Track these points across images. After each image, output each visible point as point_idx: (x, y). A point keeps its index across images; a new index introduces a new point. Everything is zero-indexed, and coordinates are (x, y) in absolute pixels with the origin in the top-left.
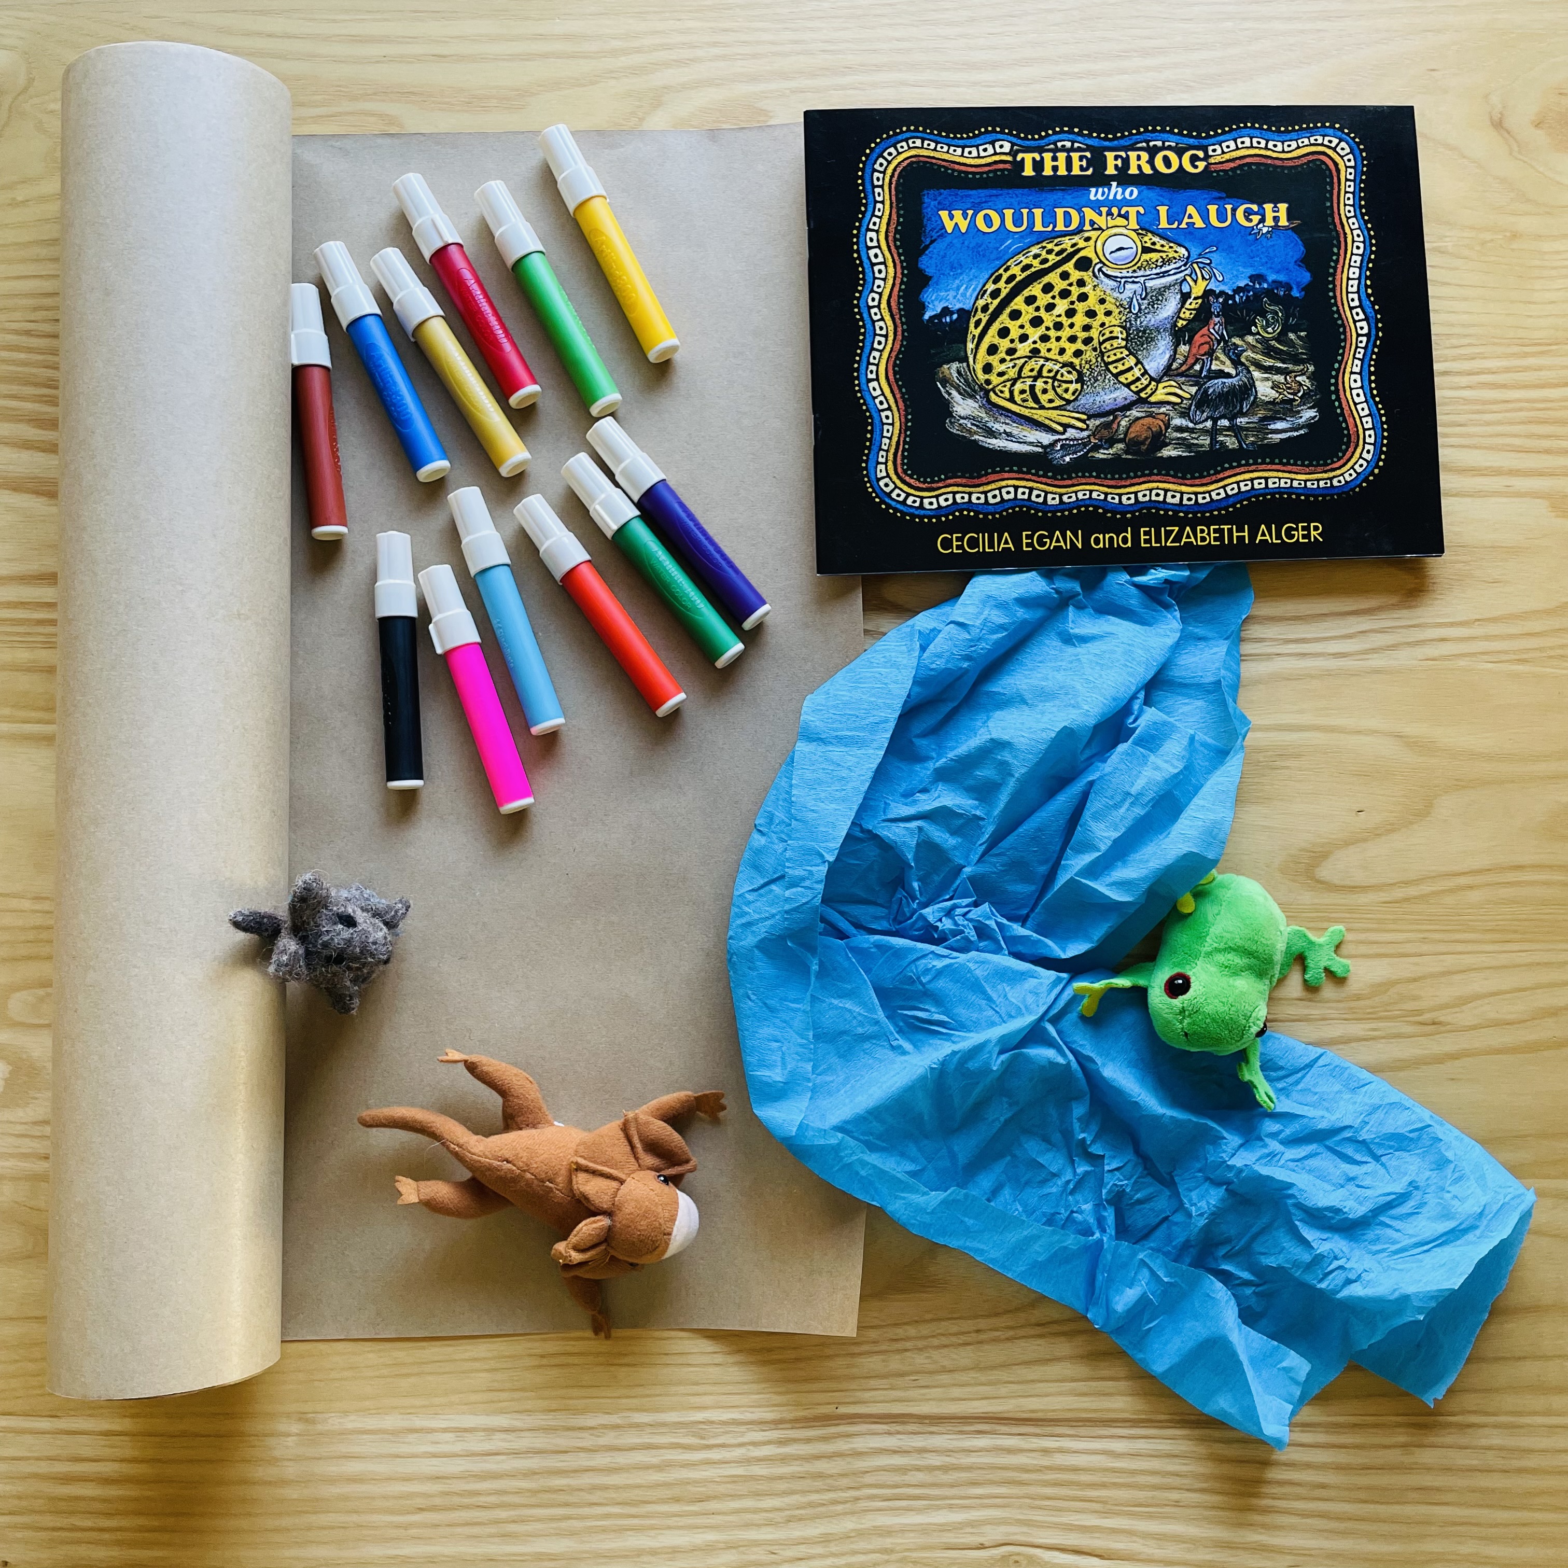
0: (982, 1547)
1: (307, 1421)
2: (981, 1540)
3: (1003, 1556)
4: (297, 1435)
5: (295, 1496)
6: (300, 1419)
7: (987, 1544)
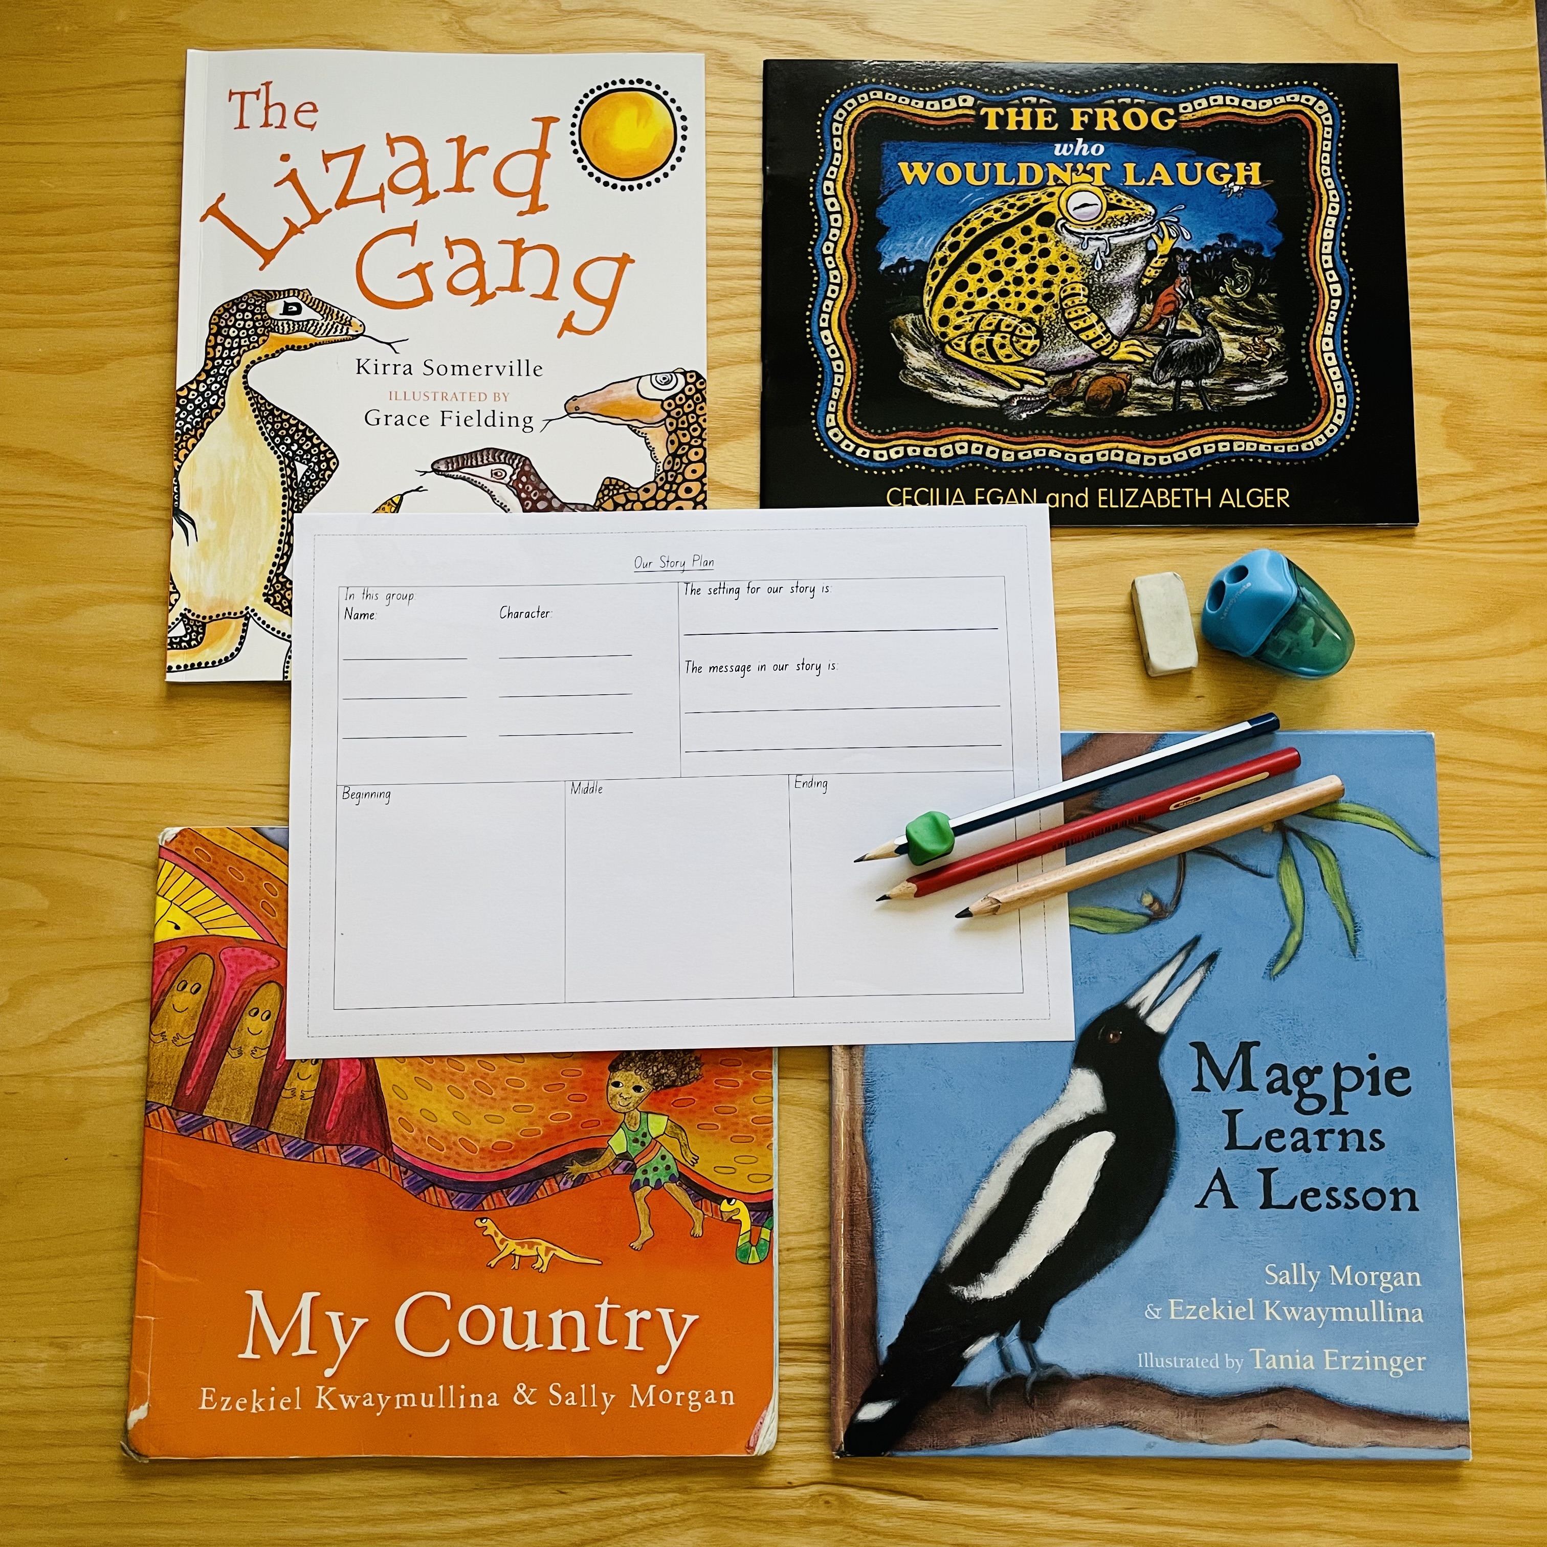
0: (790, 1486)
1: (58, 1346)
2: (790, 1478)
3: (813, 1496)
4: (47, 1361)
5: (44, 1428)
6: (51, 1344)
7: (796, 1483)
